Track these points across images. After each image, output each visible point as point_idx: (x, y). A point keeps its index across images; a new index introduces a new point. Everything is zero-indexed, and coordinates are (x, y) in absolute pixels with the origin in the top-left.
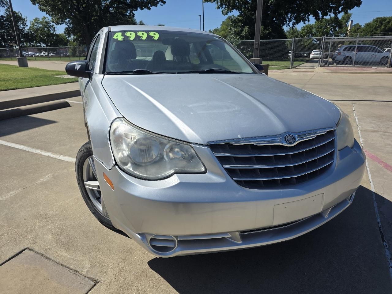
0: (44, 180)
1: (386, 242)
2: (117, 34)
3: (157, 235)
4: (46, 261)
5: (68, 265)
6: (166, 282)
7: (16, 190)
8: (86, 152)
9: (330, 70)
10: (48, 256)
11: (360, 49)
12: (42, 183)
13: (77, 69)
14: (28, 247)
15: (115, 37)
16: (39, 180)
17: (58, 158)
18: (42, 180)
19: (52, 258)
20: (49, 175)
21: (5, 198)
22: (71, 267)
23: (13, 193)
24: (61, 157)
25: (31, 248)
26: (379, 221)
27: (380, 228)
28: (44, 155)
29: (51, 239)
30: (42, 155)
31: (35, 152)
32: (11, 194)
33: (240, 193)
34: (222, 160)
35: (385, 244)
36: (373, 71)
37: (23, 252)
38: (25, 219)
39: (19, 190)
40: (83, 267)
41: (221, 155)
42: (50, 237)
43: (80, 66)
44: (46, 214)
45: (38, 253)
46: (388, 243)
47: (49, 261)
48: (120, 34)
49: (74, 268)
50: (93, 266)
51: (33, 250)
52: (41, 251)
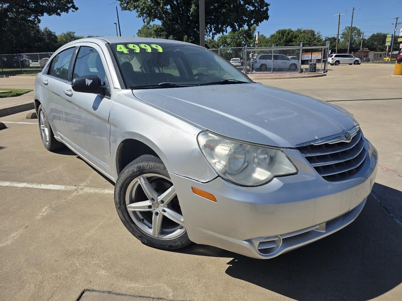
0: (44, 214)
1: (391, 213)
2: (118, 46)
3: (267, 238)
4: (119, 297)
5: (148, 295)
6: (255, 285)
7: (16, 231)
8: (136, 172)
9: (255, 77)
10: (118, 292)
11: (276, 58)
12: (44, 218)
13: (88, 84)
14: (85, 289)
15: (118, 49)
16: (37, 215)
17: (40, 188)
18: (41, 214)
19: (124, 293)
20: (46, 208)
21: (9, 242)
22: (152, 296)
23: (15, 235)
24: (44, 186)
25: (90, 289)
26: (376, 198)
27: (380, 204)
28: (20, 187)
29: (106, 274)
30: (16, 187)
31: (3, 185)
32: (13, 237)
33: (329, 187)
34: (310, 160)
35: (392, 215)
36: (290, 76)
37: (84, 295)
38: (56, 261)
39: (21, 231)
40: (165, 293)
41: (309, 155)
42: (103, 272)
43: (92, 81)
44: (79, 250)
45: (104, 292)
46: (393, 214)
47: (123, 297)
48: (122, 46)
49: (157, 297)
50: (175, 289)
51: (93, 291)
52: (106, 289)
